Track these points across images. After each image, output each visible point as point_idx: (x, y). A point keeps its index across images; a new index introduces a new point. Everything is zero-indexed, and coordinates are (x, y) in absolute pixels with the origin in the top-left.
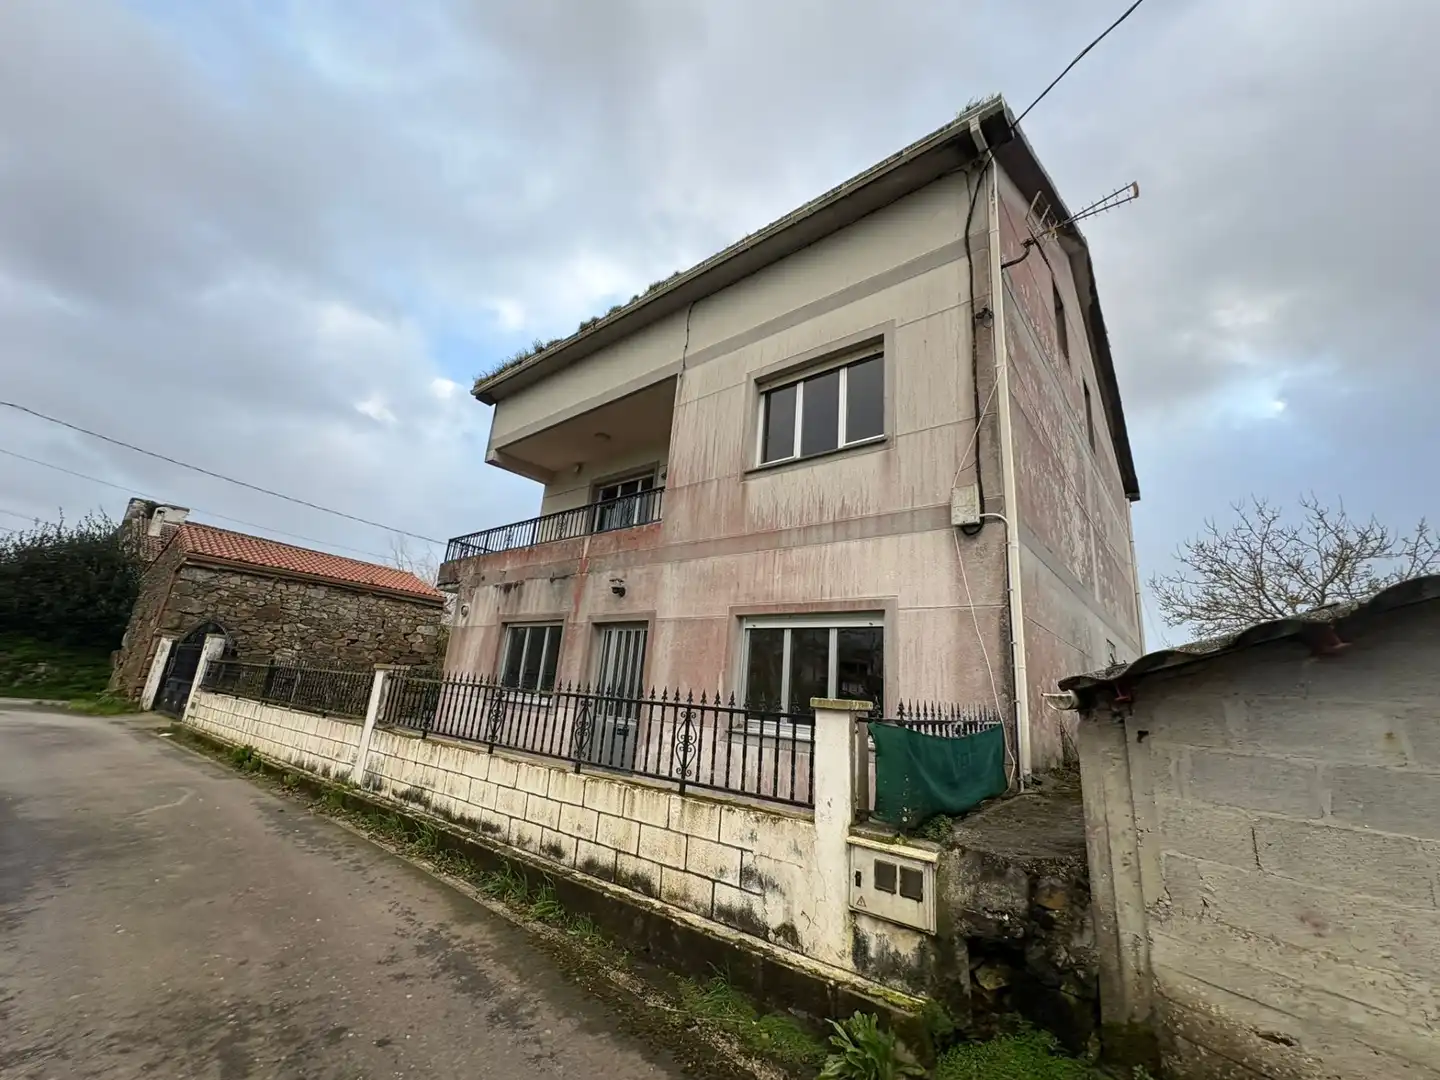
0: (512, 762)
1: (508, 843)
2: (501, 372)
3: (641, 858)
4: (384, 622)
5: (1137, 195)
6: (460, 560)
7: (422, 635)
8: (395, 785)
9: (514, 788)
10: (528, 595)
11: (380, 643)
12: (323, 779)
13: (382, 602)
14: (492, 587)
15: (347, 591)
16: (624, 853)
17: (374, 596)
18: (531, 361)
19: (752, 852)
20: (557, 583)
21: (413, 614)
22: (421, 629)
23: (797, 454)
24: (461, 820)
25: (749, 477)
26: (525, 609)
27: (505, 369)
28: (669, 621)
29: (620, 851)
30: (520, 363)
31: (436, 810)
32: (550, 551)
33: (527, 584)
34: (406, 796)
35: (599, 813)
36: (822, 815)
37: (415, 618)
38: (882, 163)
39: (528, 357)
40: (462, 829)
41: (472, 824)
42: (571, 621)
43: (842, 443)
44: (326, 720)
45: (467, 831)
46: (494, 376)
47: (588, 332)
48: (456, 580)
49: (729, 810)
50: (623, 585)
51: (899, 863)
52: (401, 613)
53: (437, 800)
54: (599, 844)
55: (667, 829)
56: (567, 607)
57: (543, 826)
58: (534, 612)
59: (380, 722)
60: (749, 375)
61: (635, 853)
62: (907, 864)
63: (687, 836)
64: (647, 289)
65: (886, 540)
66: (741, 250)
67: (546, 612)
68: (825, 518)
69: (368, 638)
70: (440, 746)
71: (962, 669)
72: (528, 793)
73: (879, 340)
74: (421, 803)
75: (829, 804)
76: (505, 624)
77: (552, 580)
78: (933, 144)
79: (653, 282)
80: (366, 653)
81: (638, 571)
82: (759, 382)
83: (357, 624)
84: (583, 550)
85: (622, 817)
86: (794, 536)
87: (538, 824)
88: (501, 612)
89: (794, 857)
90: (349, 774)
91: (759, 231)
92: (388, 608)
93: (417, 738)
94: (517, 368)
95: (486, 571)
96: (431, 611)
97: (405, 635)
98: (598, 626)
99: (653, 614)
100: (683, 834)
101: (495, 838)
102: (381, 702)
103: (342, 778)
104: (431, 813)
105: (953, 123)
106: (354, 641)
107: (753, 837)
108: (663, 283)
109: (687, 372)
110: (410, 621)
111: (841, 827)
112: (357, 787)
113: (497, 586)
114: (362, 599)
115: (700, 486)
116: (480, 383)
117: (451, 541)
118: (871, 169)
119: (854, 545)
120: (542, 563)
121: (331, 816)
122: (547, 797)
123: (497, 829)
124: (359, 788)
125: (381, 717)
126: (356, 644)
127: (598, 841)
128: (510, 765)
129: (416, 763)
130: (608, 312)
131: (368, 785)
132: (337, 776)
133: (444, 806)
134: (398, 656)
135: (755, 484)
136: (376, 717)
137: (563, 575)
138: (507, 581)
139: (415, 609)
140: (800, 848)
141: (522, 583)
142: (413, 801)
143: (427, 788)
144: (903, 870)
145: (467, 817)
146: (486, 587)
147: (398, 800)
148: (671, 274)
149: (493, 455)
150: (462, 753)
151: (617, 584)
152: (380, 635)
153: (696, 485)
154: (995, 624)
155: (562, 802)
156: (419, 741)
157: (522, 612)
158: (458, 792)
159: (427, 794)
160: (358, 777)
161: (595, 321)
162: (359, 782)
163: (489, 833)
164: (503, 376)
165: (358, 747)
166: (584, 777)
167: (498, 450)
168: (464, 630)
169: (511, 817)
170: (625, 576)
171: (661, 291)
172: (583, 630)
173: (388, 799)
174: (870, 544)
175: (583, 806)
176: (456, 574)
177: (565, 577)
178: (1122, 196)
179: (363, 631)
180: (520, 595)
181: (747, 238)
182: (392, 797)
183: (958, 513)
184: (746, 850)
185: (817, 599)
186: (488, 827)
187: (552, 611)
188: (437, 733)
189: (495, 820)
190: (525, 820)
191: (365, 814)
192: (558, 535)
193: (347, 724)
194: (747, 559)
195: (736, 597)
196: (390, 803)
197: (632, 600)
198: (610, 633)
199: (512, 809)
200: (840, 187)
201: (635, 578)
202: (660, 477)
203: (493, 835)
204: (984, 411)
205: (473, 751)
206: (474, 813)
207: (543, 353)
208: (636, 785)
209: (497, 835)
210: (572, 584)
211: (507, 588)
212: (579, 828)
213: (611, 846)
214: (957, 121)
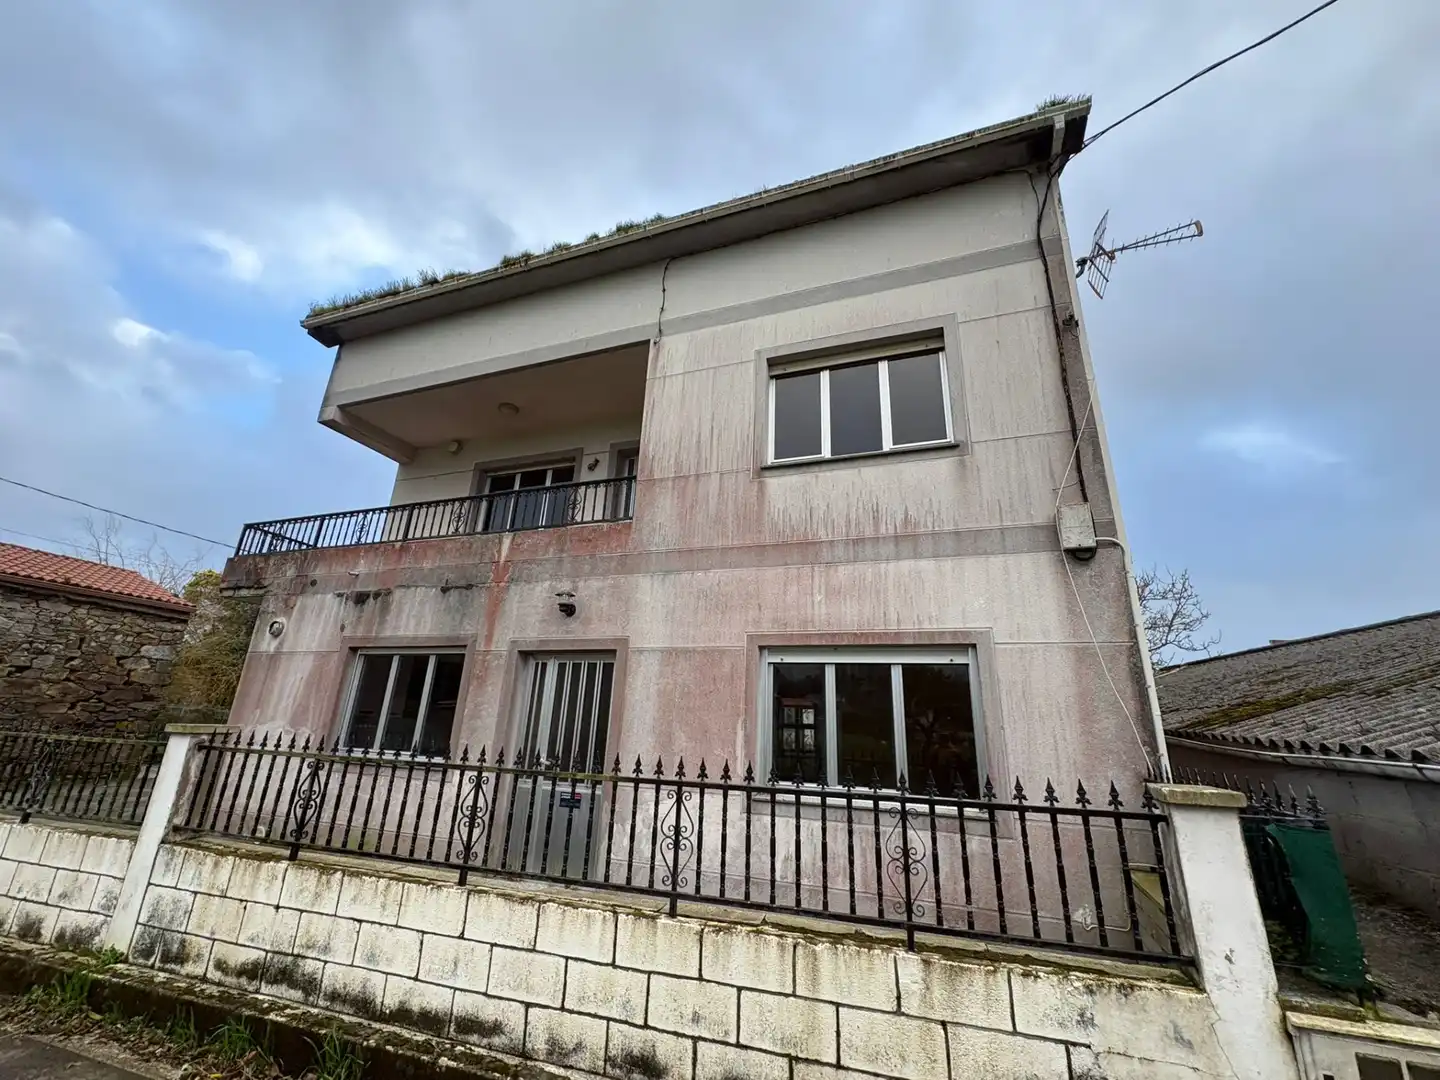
0: (524, 900)
1: (525, 1054)
2: (360, 302)
3: (847, 1069)
4: (82, 640)
5: (1201, 233)
6: (267, 557)
7: (149, 659)
8: (220, 950)
9: (533, 950)
10: (400, 611)
11: (73, 670)
12: (25, 946)
13: (82, 612)
14: (329, 596)
15: (17, 591)
16: (807, 1061)
17: (69, 602)
18: (414, 295)
19: (1089, 1047)
20: (454, 595)
21: (137, 629)
22: (148, 650)
23: (826, 452)
24: (402, 1015)
25: (767, 473)
26: (396, 628)
27: (366, 299)
28: (653, 650)
29: (798, 1059)
30: (396, 293)
31: (334, 996)
32: (441, 551)
33: (398, 594)
34: (253, 971)
35: (740, 989)
36: (1219, 978)
37: (139, 634)
38: (949, 139)
39: (407, 289)
40: (406, 1034)
41: (429, 1021)
42: (481, 647)
43: (888, 444)
44: (30, 827)
45: (420, 1037)
46: (347, 306)
47: (516, 269)
48: (258, 582)
49: (1026, 975)
50: (571, 600)
51: (1404, 1057)
52: (114, 627)
53: (334, 976)
54: (746, 1047)
55: (898, 1012)
56: (468, 629)
57: (609, 1019)
58: (410, 633)
59: (176, 829)
60: (758, 352)
61: (833, 1061)
62: (1420, 1059)
63: (944, 1024)
64: (614, 229)
65: (970, 563)
66: (753, 205)
67: (435, 634)
68: (883, 530)
69: (50, 663)
70: (339, 875)
71: (1087, 717)
72: (567, 958)
73: (938, 334)
74: (293, 984)
75: (1228, 958)
76: (354, 650)
77: (445, 590)
78: (1009, 133)
79: (624, 220)
80: (44, 686)
81: (595, 584)
82: (772, 363)
83: (31, 643)
84: (499, 552)
85: (794, 995)
86: (840, 551)
87: (595, 1016)
88: (347, 632)
89: (1177, 1053)
90: (97, 932)
91: (781, 188)
92: (93, 621)
93: (278, 859)
94: (389, 300)
95: (319, 572)
96: (168, 626)
97: (119, 659)
98: (525, 655)
99: (625, 641)
100: (936, 1021)
101: (490, 1047)
102: (180, 793)
103: (76, 941)
104: (321, 1003)
105: (1036, 115)
106: (21, 669)
107: (1085, 1020)
108: (638, 226)
109: (664, 339)
110: (130, 639)
111: (1262, 996)
112: (120, 958)
113: (340, 595)
114: (44, 604)
115: (692, 479)
116: (317, 313)
117: (248, 527)
118: (934, 144)
119: (926, 565)
120: (427, 565)
121: (68, 1034)
122: (613, 965)
123: (496, 1028)
124: (125, 961)
125: (179, 821)
126: (25, 674)
127: (742, 1041)
128: (517, 907)
129: (277, 907)
130: (549, 247)
131: (147, 953)
132: (61, 937)
133: (355, 988)
134: (104, 689)
135: (775, 483)
136: (170, 821)
137: (463, 583)
138: (359, 589)
139: (140, 621)
140: (1186, 1036)
141: (389, 593)
142: (274, 981)
143: (310, 954)
144: (1410, 1066)
145: (416, 1009)
146: (319, 596)
147: (231, 980)
148: (651, 216)
149: (332, 413)
150: (396, 887)
151: (565, 600)
152: (73, 659)
153: (686, 478)
154: (1123, 662)
155: (650, 973)
156: (284, 864)
157: (388, 633)
158: (389, 961)
159: (309, 966)
160: (120, 935)
161: (527, 257)
162: (122, 947)
163: (474, 1038)
164: (361, 307)
165: (122, 880)
166: (695, 925)
167: (342, 408)
168: (275, 658)
169: (528, 1005)
170: (576, 589)
171: (633, 235)
172: (502, 662)
173: (204, 979)
174: (948, 564)
175: (700, 978)
176: (258, 574)
177: (469, 587)
178: (1186, 232)
179: (42, 652)
180: (385, 609)
181: (765, 192)
182: (214, 975)
183: (1072, 536)
184: (1075, 1044)
185: (880, 628)
186: (470, 1025)
187: (447, 632)
188: (328, 848)
189: (489, 1011)
190: (562, 1009)
191: (155, 1020)
192: (452, 529)
193: (89, 834)
194: (772, 575)
195: (757, 622)
196: (214, 990)
197: (587, 621)
198: (544, 666)
199: (529, 990)
200: (894, 156)
201: (590, 591)
202: (585, 468)
203: (485, 1041)
204: (1082, 425)
205: (417, 880)
206: (435, 1000)
207: (436, 287)
208: (812, 936)
209: (496, 1040)
210: (481, 599)
211: (361, 599)
212: (696, 1019)
213: (778, 1050)
214: (1040, 114)
